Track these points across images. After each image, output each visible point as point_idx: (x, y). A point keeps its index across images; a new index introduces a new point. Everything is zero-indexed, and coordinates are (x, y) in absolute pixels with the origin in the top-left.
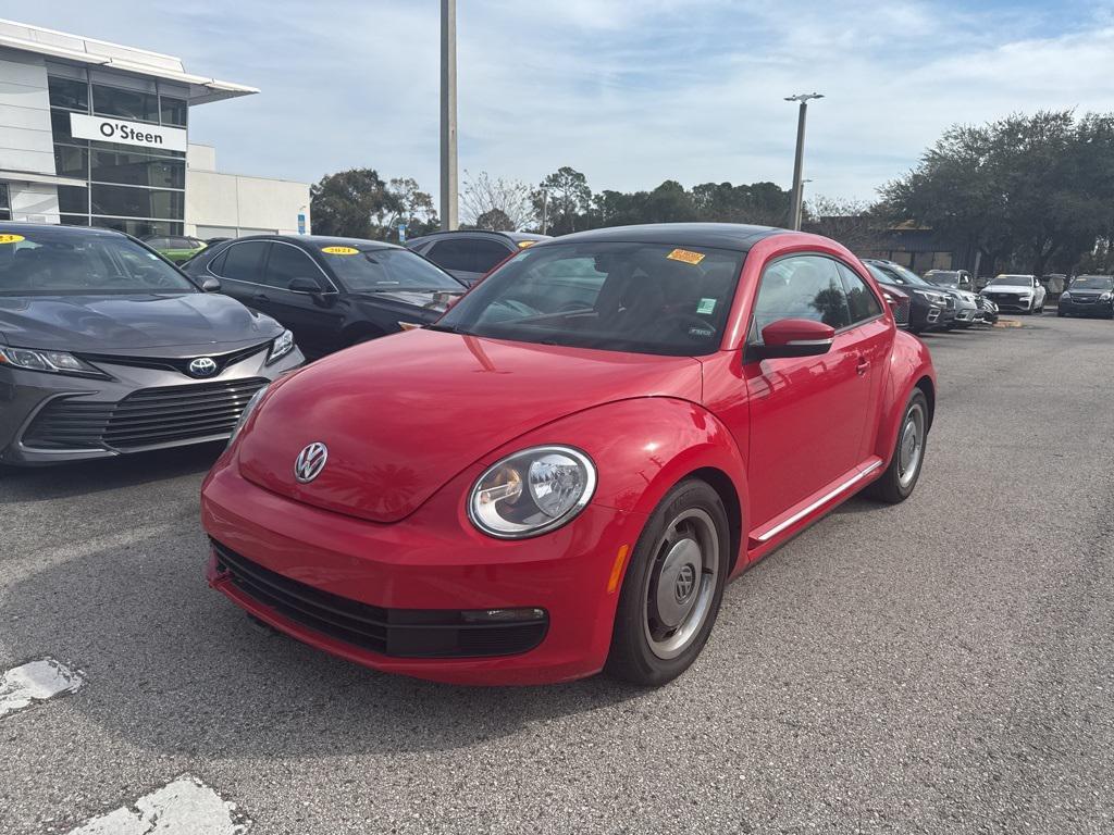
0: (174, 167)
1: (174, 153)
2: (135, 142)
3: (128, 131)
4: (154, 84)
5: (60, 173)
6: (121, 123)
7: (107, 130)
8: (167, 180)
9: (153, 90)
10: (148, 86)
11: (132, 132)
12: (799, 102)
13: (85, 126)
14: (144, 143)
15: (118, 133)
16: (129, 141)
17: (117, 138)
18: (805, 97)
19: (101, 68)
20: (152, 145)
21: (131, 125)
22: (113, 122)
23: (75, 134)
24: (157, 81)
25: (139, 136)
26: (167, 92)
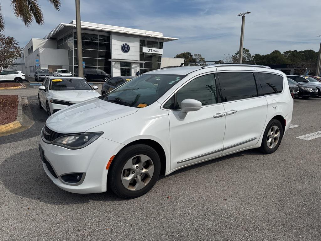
0: (159, 57)
1: (159, 54)
2: (154, 53)
3: (152, 50)
4: (157, 39)
5: (141, 60)
6: (151, 49)
7: (149, 50)
8: (157, 60)
9: (157, 41)
13: (145, 50)
14: (155, 53)
15: (151, 51)
16: (152, 52)
17: (150, 52)
19: (149, 37)
22: (150, 48)
23: (143, 52)
24: (158, 38)
25: (154, 51)
26: (160, 41)
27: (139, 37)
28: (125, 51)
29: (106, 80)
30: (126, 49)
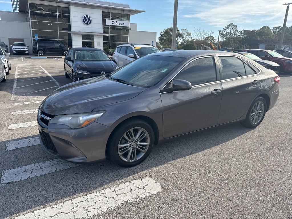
0: (126, 30)
1: (126, 27)
2: (119, 25)
3: (117, 22)
5: (105, 32)
6: (116, 21)
7: (113, 23)
8: (125, 33)
10: (122, 12)
11: (118, 23)
12: (287, 5)
13: (109, 22)
14: (120, 25)
15: (115, 23)
16: (117, 25)
17: (115, 24)
18: (289, 4)
20: (122, 25)
21: (118, 21)
22: (114, 21)
23: (107, 24)
24: (124, 10)
25: (119, 24)
26: (126, 13)
27: (101, 8)
28: (86, 23)
29: (65, 53)
30: (87, 21)
